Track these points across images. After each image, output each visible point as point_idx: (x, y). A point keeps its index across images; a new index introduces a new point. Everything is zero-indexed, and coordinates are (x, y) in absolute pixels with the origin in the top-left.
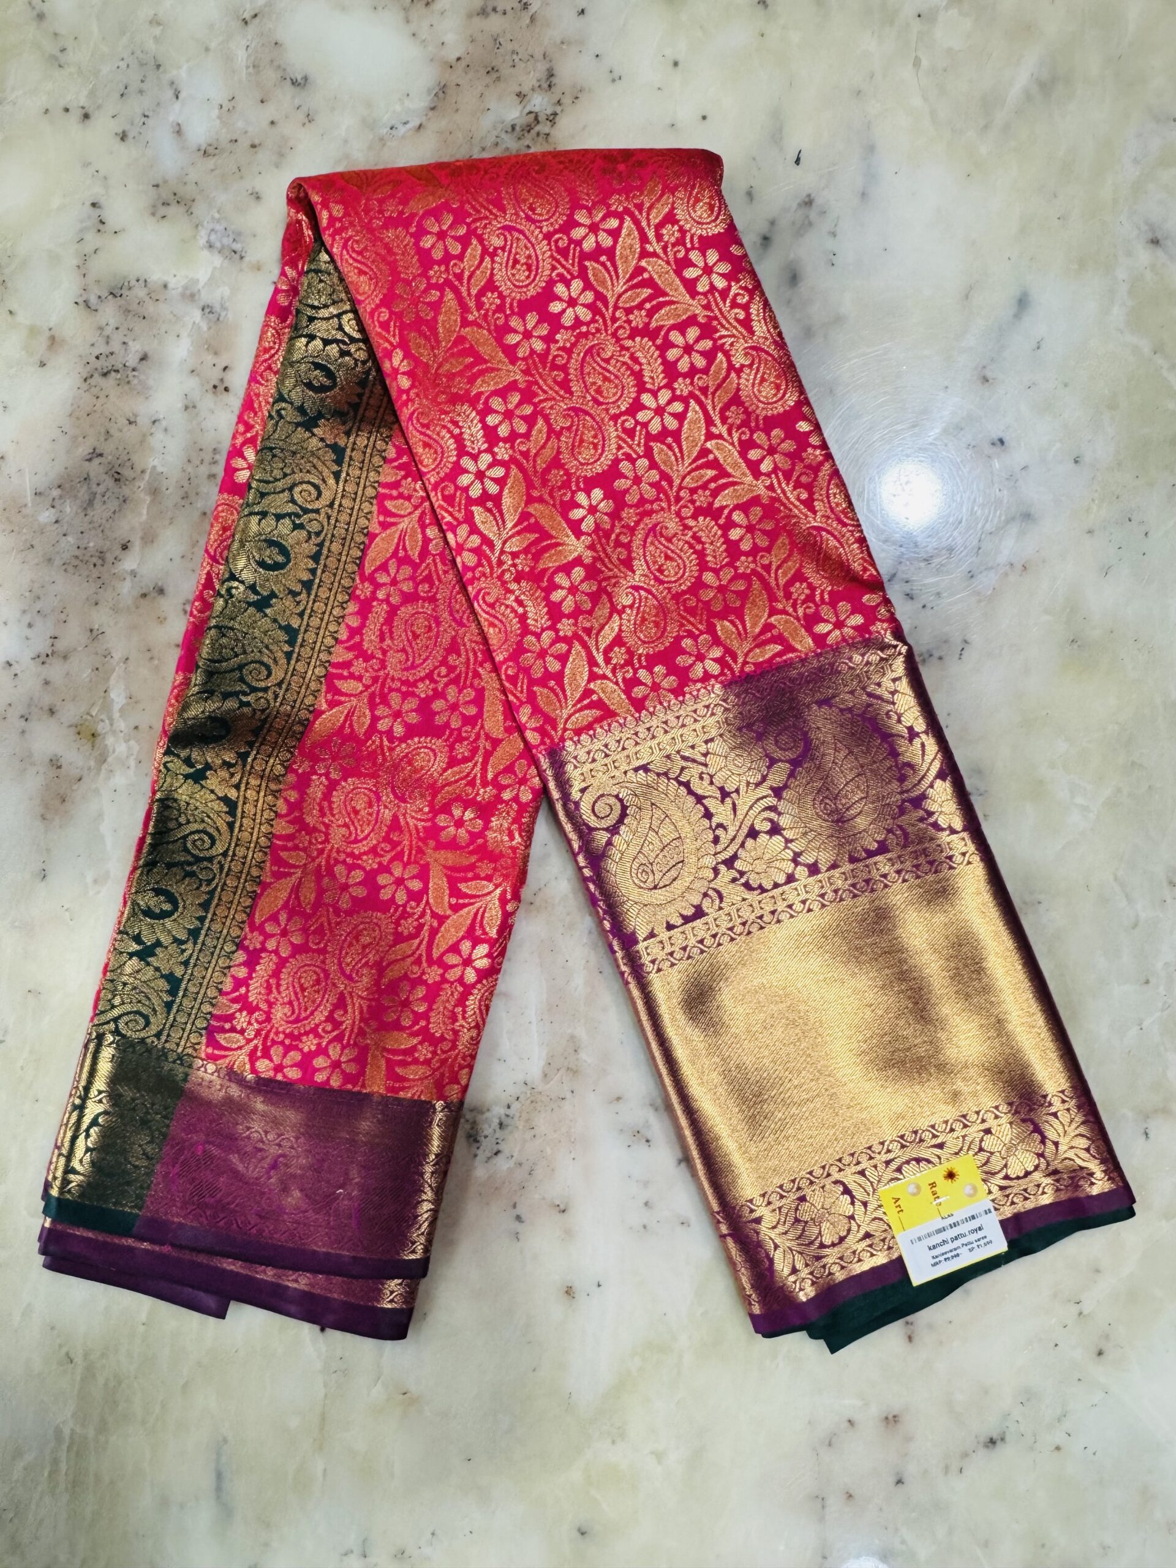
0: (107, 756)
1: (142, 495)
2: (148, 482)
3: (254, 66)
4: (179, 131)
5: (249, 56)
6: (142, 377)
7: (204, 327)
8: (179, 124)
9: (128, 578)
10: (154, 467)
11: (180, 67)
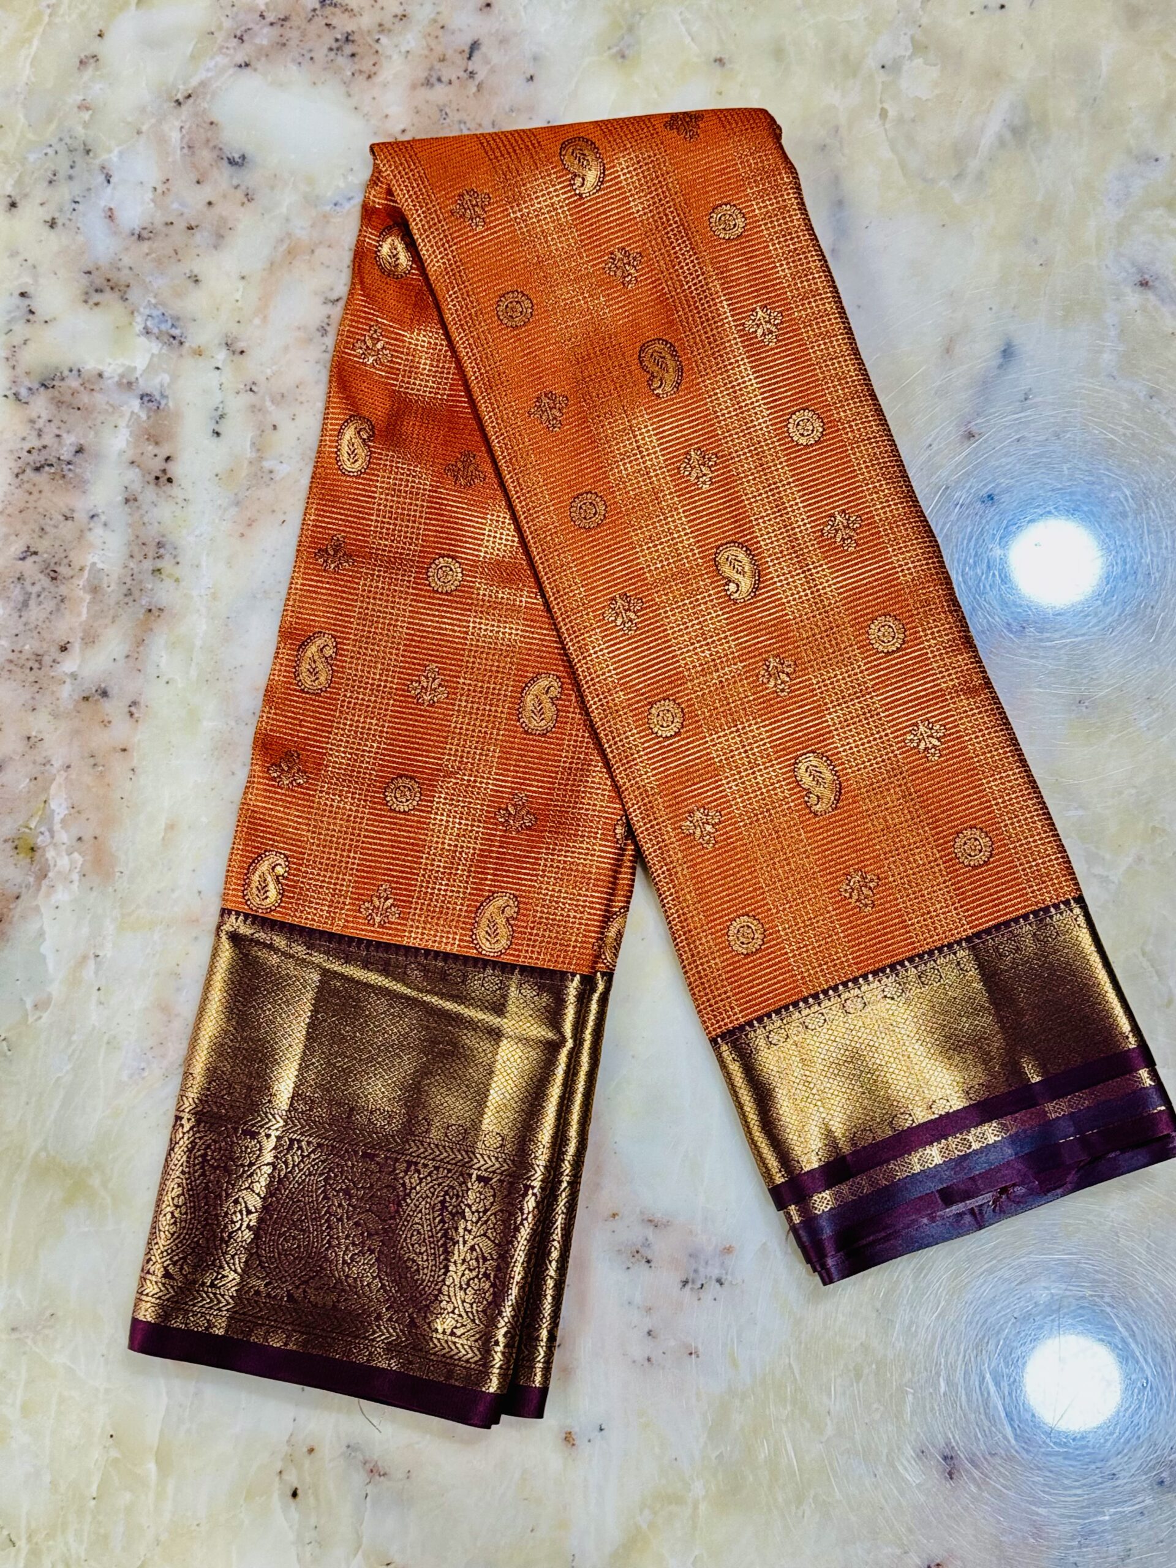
0: (49, 871)
1: (81, 593)
2: (88, 580)
3: (189, 147)
4: (110, 216)
5: (183, 138)
6: (78, 470)
7: (144, 416)
8: (111, 209)
9: (68, 680)
10: (94, 564)
11: (110, 151)
